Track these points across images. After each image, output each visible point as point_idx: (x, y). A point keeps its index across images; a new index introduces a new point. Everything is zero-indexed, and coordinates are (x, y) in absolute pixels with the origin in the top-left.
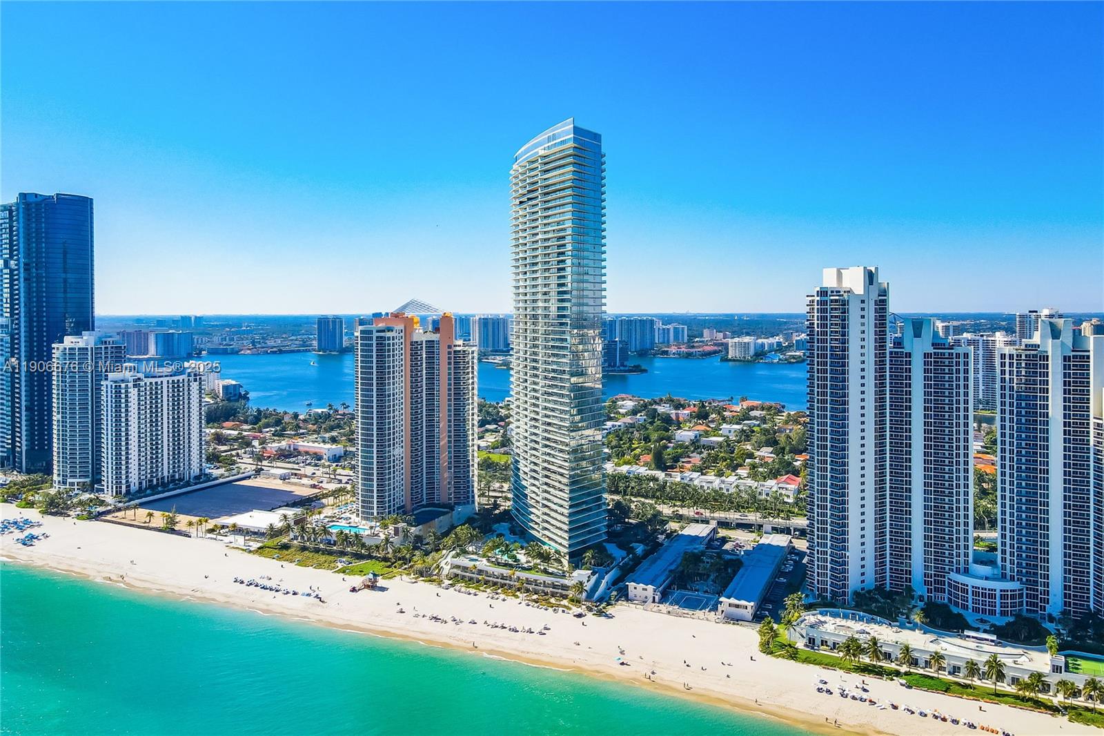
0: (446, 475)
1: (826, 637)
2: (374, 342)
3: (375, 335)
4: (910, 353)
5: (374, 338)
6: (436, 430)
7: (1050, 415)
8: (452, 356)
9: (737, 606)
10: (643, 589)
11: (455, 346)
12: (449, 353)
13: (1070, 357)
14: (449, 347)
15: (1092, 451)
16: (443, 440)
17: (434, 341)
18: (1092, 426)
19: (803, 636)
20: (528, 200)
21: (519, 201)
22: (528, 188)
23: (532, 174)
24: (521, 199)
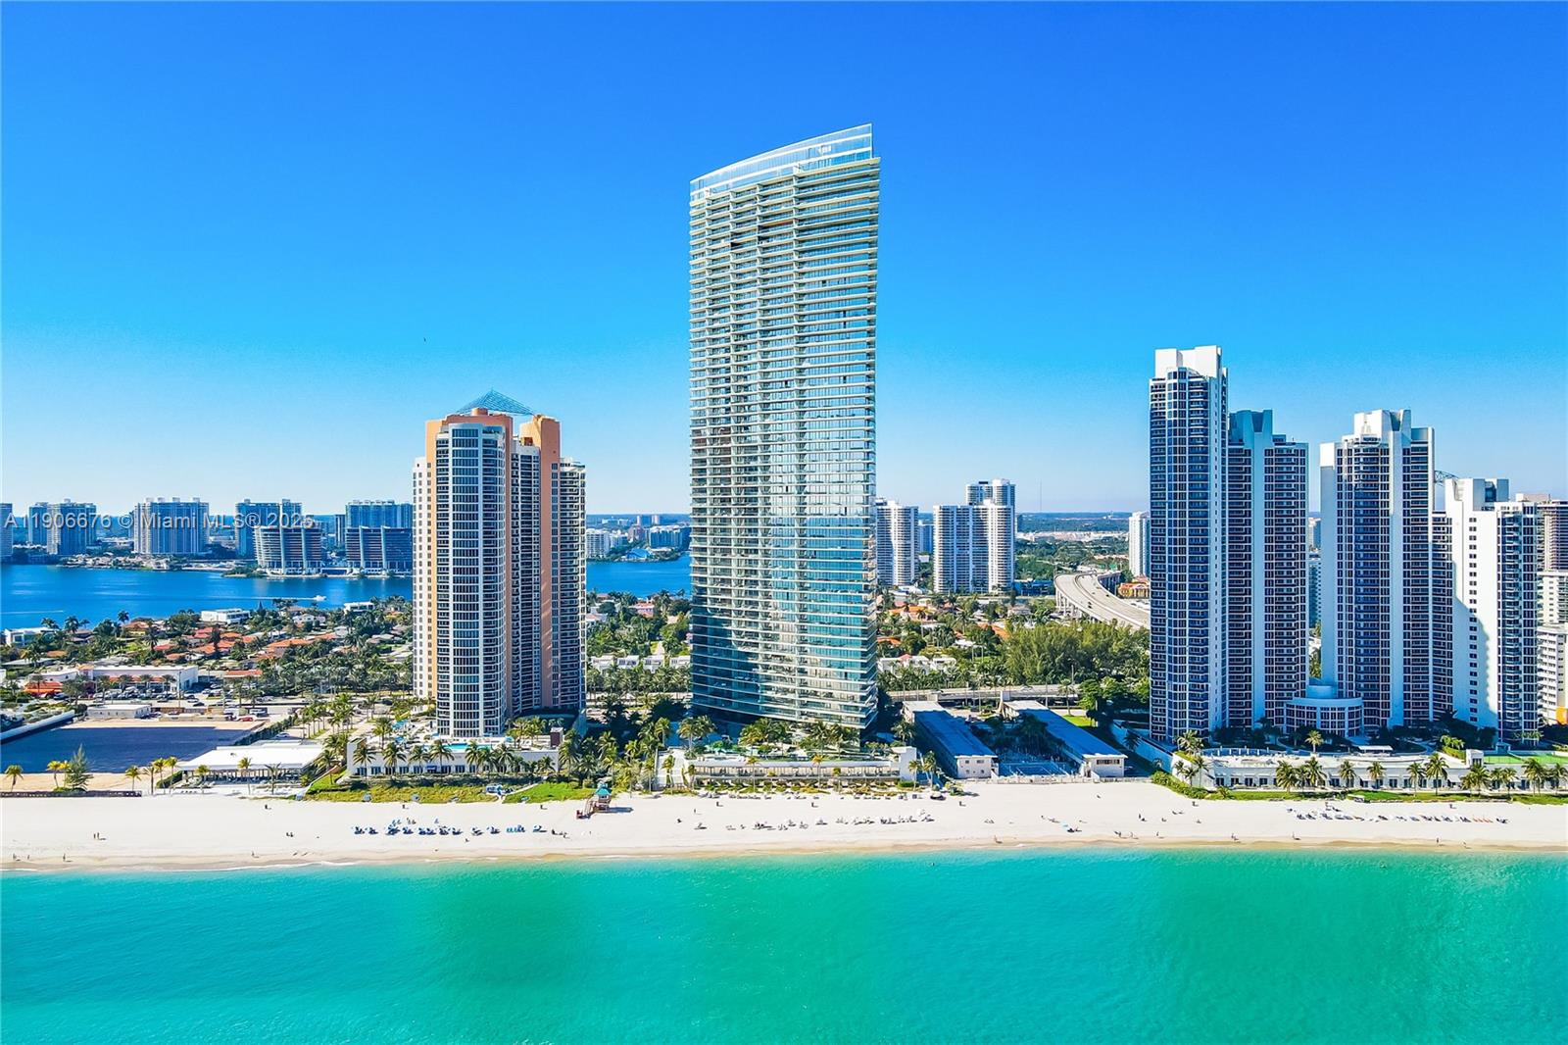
0: (550, 664)
1: (1237, 774)
2: (480, 449)
3: (481, 437)
4: (1250, 451)
5: (480, 443)
6: (535, 595)
7: (1391, 512)
8: (559, 480)
9: (1107, 762)
10: (978, 762)
12: (554, 476)
13: (1408, 449)
14: (555, 466)
15: (1430, 548)
16: (546, 610)
17: (530, 457)
18: (1430, 522)
19: (1212, 778)
20: (761, 239)
21: (728, 243)
22: (758, 223)
23: (768, 202)
24: (735, 241)
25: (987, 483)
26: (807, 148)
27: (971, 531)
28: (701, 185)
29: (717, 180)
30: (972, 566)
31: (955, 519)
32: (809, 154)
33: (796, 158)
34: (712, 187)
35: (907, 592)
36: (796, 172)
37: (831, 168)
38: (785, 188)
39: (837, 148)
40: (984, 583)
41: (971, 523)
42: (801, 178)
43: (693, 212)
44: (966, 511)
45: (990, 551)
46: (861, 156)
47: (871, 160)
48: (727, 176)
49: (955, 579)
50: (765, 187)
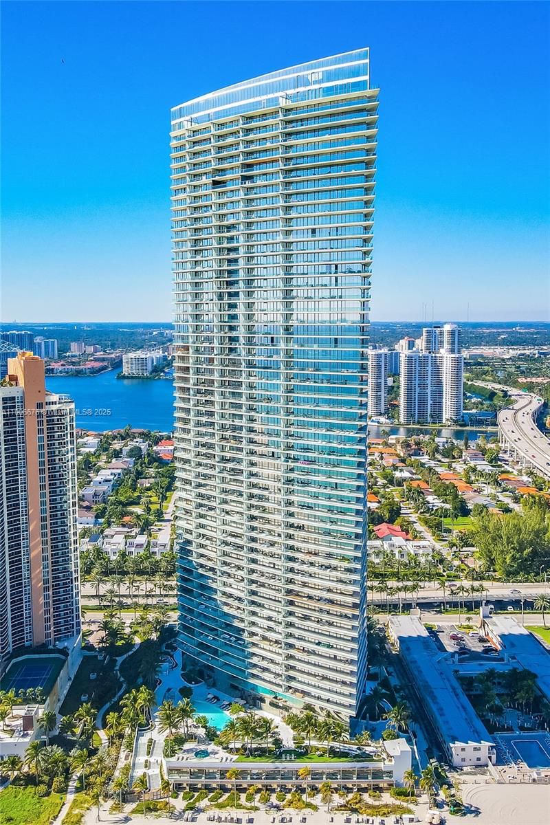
8: (45, 419)
10: (476, 749)
11: (49, 403)
14: (40, 406)
17: (13, 398)
20: (245, 178)
21: (210, 180)
22: (241, 160)
23: (251, 137)
24: (217, 178)
25: (439, 327)
26: (296, 75)
27: (430, 374)
28: (181, 113)
29: (198, 108)
30: (430, 402)
31: (417, 365)
32: (298, 82)
33: (283, 86)
34: (194, 116)
35: (378, 422)
36: (283, 103)
37: (321, 99)
38: (270, 121)
39: (329, 76)
40: (439, 416)
41: (429, 368)
42: (288, 111)
43: (174, 143)
44: (426, 358)
45: (444, 390)
46: (357, 86)
47: (368, 92)
48: (207, 105)
49: (417, 412)
50: (249, 119)
